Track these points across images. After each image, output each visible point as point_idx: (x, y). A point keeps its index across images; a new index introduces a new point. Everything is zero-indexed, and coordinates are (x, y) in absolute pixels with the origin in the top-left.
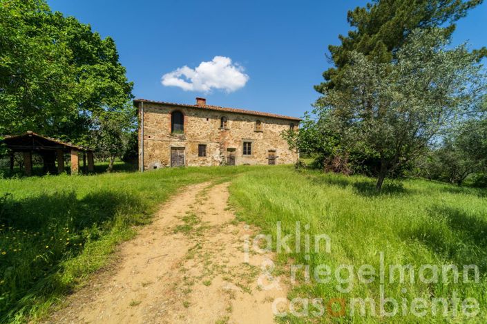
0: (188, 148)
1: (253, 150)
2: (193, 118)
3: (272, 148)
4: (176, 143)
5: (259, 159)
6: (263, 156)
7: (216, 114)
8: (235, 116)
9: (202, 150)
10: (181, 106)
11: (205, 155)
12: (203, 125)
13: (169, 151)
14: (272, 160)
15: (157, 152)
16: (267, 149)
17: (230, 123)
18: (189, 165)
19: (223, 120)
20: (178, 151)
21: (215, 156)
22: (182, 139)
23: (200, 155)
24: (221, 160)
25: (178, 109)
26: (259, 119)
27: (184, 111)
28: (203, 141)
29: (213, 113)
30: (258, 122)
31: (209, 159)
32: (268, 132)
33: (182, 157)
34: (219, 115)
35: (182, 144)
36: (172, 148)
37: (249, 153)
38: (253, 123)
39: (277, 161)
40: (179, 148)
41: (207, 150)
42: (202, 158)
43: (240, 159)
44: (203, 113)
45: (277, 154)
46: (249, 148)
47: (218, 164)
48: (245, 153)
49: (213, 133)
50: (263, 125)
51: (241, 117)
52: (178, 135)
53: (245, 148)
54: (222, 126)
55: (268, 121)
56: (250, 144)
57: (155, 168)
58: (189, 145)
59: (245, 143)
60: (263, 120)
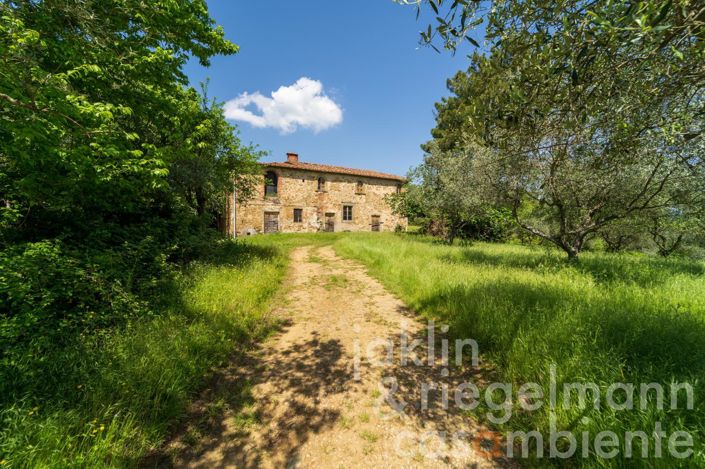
0: (283, 214)
1: (354, 215)
2: (288, 179)
3: (376, 212)
4: (270, 207)
5: (361, 226)
6: (366, 221)
7: (313, 175)
8: (334, 177)
9: (298, 215)
10: (275, 167)
11: (300, 221)
12: (299, 187)
13: (263, 215)
14: (376, 226)
15: (250, 217)
16: (370, 214)
17: (328, 184)
18: (284, 231)
19: (321, 181)
20: (272, 216)
21: (312, 221)
22: (276, 202)
23: (296, 220)
24: (318, 226)
25: (272, 169)
26: (361, 179)
27: (278, 171)
28: (298, 205)
29: (309, 174)
30: (360, 183)
31: (305, 225)
32: (372, 194)
33: (275, 223)
34: (316, 175)
35: (276, 209)
36: (266, 213)
37: (350, 218)
38: (354, 184)
39: (382, 227)
40: (272, 213)
41: (303, 214)
42: (297, 224)
43: (340, 226)
44: (298, 174)
45: (382, 219)
46: (350, 213)
47: (315, 231)
48: (345, 218)
49: (309, 196)
50: (366, 186)
51: (341, 177)
52: (272, 198)
53: (345, 213)
54: (319, 188)
55: (371, 182)
56: (350, 208)
57: (249, 234)
58: (284, 209)
59: (345, 207)
60: (365, 180)
